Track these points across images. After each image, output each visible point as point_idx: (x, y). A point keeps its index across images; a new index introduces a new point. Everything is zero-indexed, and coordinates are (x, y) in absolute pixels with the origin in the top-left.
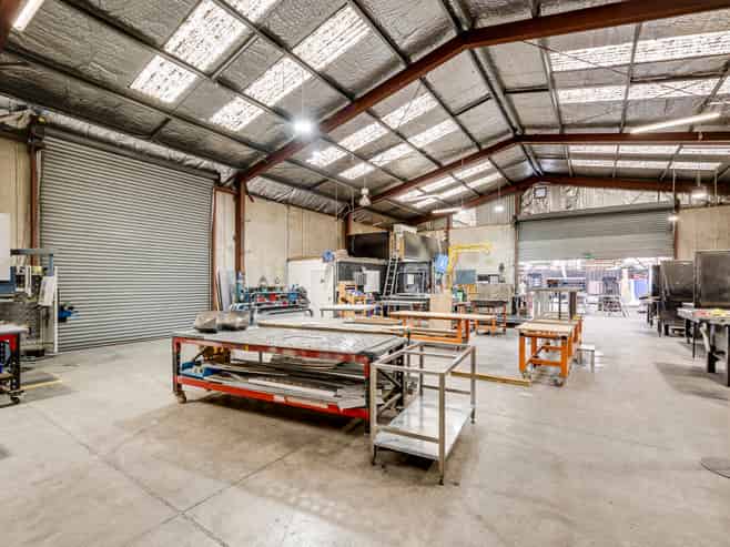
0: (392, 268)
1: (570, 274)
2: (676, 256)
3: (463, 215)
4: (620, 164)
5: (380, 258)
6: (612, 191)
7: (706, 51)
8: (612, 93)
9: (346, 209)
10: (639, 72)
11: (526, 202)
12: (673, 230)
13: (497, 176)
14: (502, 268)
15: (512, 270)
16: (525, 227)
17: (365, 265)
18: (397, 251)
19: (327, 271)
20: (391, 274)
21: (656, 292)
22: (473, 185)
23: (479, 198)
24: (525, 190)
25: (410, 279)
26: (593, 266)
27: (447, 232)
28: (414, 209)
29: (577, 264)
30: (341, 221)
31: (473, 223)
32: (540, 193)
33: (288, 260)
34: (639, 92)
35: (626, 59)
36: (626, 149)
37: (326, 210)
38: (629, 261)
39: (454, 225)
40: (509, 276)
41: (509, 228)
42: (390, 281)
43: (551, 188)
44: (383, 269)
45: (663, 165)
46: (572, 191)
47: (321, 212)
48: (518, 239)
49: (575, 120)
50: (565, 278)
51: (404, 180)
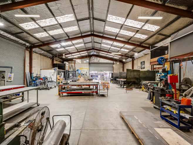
0: (66, 72)
1: (95, 74)
2: (113, 71)
3: (79, 61)
4: (107, 56)
5: (63, 70)
6: (105, 59)
7: (120, 45)
8: (109, 47)
9: (53, 57)
10: (113, 45)
11: (91, 60)
12: (113, 67)
13: (87, 54)
14: (86, 72)
15: (88, 73)
16: (91, 64)
17: (62, 71)
18: (67, 68)
19: (54, 73)
20: (66, 74)
21: (112, 77)
22: (81, 55)
23: (82, 58)
24: (91, 57)
25: (71, 75)
26: (99, 72)
27: (75, 64)
28: (68, 58)
29: (96, 72)
30: (51, 60)
31: (80, 63)
32: (94, 58)
33: (41, 69)
34: (112, 47)
35: (112, 43)
36: (108, 54)
37: (49, 57)
38: (104, 72)
39: (76, 63)
40: (88, 74)
41: (88, 64)
42: (66, 75)
43: (95, 57)
44: (64, 72)
45: (112, 57)
46: (99, 59)
47: (47, 57)
48: (89, 67)
49: (103, 48)
50: (94, 75)
51: (69, 52)
